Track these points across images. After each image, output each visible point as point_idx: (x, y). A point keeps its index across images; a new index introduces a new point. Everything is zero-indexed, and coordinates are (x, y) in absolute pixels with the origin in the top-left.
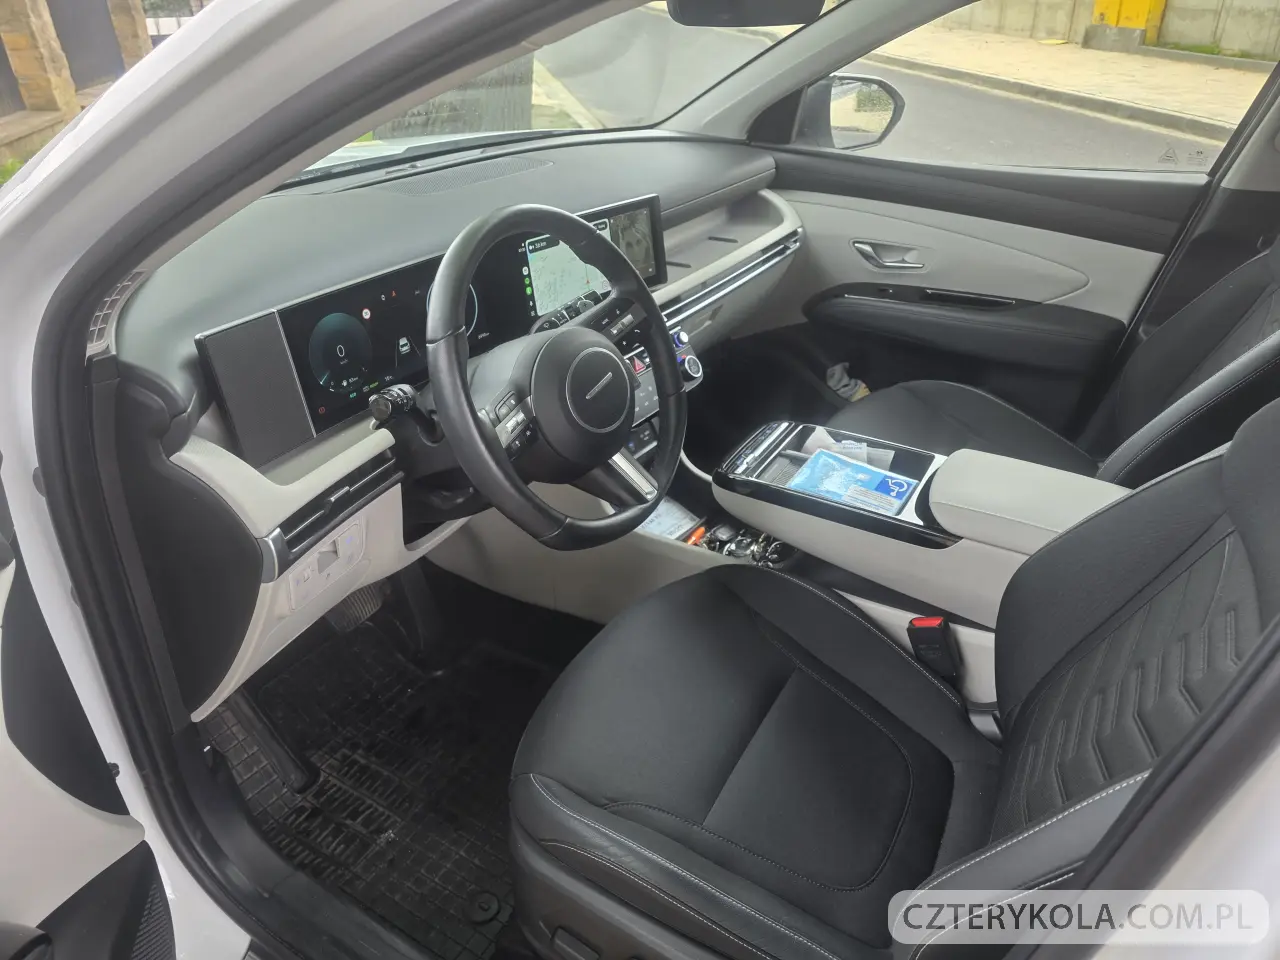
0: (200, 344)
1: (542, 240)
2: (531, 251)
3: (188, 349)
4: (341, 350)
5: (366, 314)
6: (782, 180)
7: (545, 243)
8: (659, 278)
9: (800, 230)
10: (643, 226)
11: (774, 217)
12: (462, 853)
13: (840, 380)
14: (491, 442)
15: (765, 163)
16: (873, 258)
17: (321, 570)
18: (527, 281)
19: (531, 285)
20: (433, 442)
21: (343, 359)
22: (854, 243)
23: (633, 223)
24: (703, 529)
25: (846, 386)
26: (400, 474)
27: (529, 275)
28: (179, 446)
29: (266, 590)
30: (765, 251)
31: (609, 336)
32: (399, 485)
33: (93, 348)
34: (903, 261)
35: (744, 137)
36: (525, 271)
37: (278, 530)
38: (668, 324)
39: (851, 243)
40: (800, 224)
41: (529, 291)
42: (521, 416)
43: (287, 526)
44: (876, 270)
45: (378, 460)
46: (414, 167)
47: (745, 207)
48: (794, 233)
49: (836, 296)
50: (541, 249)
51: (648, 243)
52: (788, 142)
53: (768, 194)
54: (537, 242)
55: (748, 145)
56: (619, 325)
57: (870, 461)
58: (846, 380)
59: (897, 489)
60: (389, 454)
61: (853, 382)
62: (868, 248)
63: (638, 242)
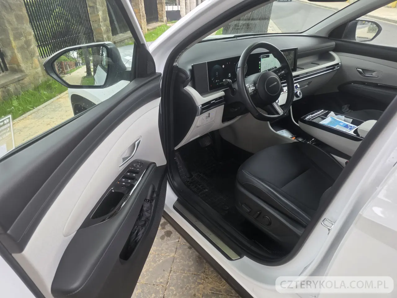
0: (192, 66)
1: (265, 56)
2: (262, 58)
3: (190, 67)
4: (217, 73)
5: (223, 66)
6: (337, 49)
7: (266, 56)
8: (295, 70)
9: (340, 63)
10: (292, 56)
11: (332, 58)
12: (222, 197)
13: (346, 109)
14: (247, 91)
15: (333, 43)
16: (362, 73)
17: (206, 119)
18: (260, 65)
19: (260, 66)
20: (233, 95)
21: (217, 75)
22: (357, 68)
23: (289, 54)
24: (295, 138)
25: (347, 111)
26: (225, 102)
27: (260, 64)
28: (186, 86)
29: (197, 118)
30: (327, 67)
31: (278, 75)
32: (224, 105)
33: (175, 64)
34: (372, 75)
35: (327, 36)
36: (260, 63)
37: (201, 106)
38: (294, 82)
39: (356, 68)
40: (340, 62)
41: (260, 67)
42: (254, 88)
43: (203, 105)
44: (362, 77)
45: (220, 98)
46: (236, 38)
47: (324, 55)
48: (338, 64)
49: (349, 84)
50: (265, 58)
51: (292, 60)
52: (341, 38)
53: (332, 53)
54: (264, 56)
55: (329, 38)
56: (281, 73)
57: (345, 121)
58: (348, 110)
59: (350, 127)
60: (223, 97)
61: (350, 111)
62: (360, 70)
63: (290, 59)
